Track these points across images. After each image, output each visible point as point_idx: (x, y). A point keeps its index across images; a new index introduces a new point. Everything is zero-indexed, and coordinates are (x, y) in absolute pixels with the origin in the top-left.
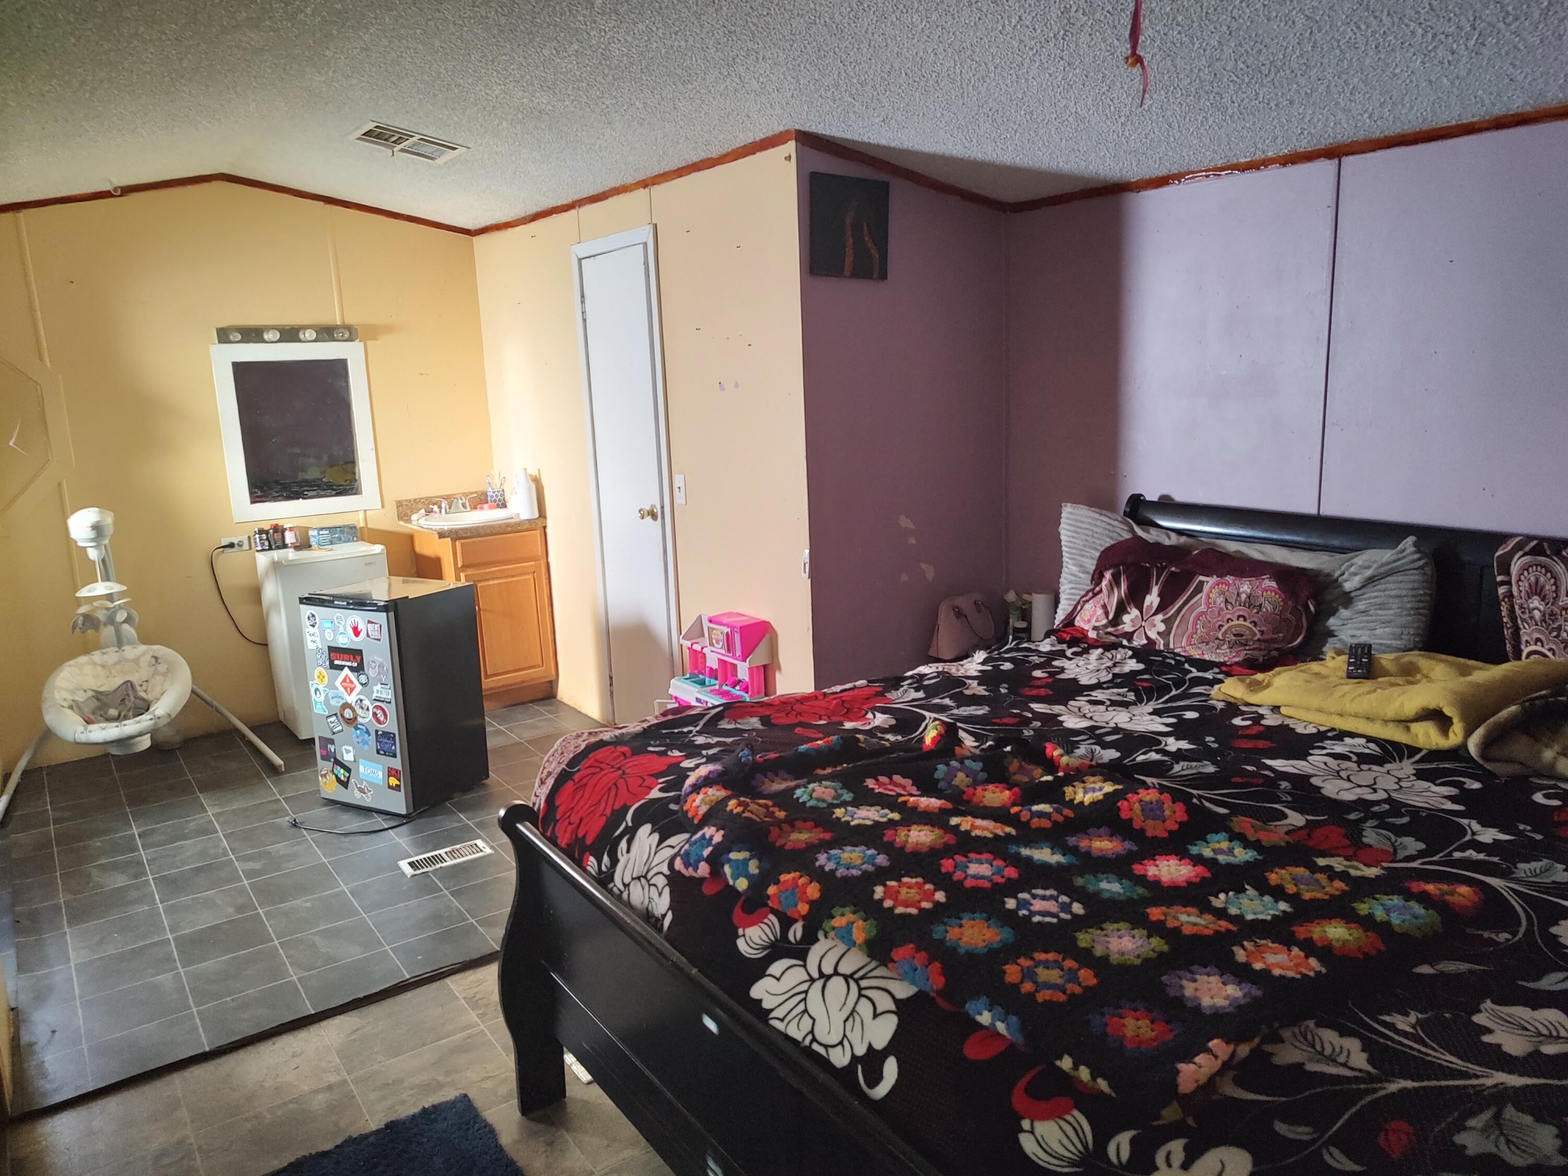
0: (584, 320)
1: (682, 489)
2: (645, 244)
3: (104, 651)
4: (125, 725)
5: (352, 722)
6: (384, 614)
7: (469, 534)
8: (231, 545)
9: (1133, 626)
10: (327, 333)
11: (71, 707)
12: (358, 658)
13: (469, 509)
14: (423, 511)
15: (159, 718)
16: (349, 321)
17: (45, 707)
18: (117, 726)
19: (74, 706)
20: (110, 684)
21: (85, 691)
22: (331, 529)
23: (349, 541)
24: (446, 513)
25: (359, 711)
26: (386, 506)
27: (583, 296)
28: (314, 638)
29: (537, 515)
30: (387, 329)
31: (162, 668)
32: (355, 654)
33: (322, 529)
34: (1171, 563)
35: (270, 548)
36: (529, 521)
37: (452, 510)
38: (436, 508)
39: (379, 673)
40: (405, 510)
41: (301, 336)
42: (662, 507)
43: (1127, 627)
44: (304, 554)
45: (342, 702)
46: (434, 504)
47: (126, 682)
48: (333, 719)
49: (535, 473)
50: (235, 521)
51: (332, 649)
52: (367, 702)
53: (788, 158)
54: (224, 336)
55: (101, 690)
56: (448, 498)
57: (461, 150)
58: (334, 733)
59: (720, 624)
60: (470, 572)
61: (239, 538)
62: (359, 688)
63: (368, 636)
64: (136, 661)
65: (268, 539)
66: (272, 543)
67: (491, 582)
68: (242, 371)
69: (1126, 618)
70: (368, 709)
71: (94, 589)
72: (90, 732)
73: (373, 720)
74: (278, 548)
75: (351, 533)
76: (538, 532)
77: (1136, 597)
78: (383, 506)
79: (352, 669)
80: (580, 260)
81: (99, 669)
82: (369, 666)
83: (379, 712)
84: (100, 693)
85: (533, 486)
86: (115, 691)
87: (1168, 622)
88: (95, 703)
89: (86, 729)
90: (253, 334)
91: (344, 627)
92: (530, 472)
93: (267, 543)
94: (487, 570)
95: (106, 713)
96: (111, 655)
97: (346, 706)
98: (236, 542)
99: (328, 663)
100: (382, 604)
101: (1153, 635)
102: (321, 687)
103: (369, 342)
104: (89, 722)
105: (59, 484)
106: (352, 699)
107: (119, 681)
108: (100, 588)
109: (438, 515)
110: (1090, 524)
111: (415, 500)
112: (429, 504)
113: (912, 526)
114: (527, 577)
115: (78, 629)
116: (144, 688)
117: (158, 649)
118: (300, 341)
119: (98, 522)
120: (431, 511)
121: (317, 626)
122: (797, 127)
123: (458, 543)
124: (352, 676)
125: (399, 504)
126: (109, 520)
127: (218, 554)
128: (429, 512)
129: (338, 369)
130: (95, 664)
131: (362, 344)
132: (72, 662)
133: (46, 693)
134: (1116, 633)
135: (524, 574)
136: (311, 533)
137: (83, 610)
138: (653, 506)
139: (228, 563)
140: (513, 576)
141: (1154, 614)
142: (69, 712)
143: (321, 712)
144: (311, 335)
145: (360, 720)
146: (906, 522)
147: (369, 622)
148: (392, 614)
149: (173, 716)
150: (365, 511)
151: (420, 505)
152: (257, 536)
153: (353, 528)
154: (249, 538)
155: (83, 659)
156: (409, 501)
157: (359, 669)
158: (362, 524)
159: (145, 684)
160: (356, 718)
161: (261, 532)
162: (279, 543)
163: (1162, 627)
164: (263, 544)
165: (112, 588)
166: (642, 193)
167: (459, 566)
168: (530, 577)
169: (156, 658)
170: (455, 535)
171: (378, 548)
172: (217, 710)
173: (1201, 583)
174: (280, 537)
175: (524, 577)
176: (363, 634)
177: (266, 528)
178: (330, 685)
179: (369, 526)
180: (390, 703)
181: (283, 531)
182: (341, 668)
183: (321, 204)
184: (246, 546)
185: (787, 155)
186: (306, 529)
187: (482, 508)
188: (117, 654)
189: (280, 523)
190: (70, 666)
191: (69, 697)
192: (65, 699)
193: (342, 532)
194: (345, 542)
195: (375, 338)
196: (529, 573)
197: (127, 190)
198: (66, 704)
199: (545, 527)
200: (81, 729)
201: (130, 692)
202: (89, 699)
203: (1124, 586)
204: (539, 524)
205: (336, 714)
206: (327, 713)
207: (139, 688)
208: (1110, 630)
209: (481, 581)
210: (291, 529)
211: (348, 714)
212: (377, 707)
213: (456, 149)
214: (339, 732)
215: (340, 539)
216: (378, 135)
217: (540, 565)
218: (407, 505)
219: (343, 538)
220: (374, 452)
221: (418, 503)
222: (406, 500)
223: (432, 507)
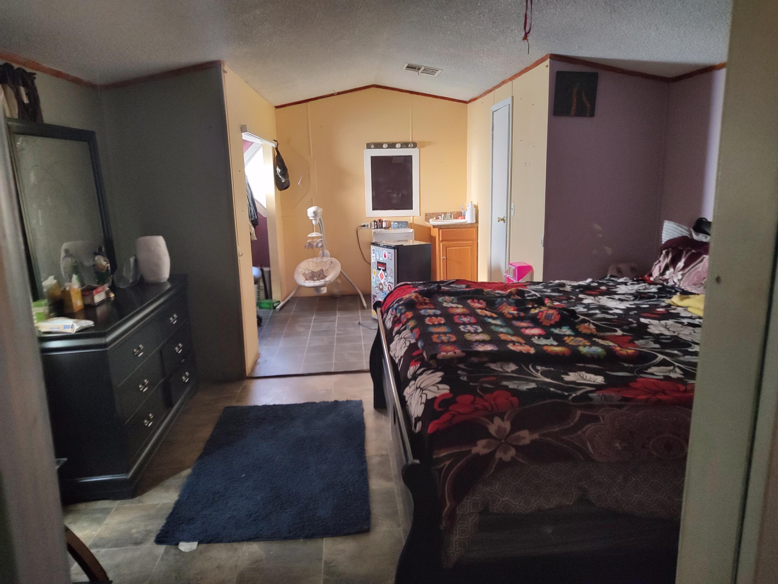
0: (493, 138)
1: (513, 210)
2: (510, 104)
3: (318, 258)
4: (316, 282)
5: (381, 290)
6: (393, 250)
7: (445, 227)
8: (364, 226)
9: (669, 276)
10: (405, 145)
11: (303, 274)
12: (385, 266)
13: (453, 218)
14: (435, 218)
15: (326, 281)
16: (415, 140)
17: (295, 273)
18: (313, 282)
19: (304, 275)
20: (316, 269)
21: (309, 270)
22: (399, 222)
23: (405, 228)
24: (443, 219)
25: (384, 286)
27: (493, 128)
28: (374, 258)
29: (474, 221)
30: (429, 143)
31: (332, 266)
32: (384, 264)
33: (395, 222)
34: (693, 248)
35: (377, 228)
36: (471, 224)
37: (446, 218)
38: (440, 217)
39: (390, 272)
40: (428, 217)
41: (396, 146)
42: (507, 217)
43: (666, 277)
44: (387, 231)
45: (380, 282)
47: (321, 269)
48: (377, 288)
49: (476, 204)
50: (367, 216)
51: (378, 263)
52: (386, 283)
53: (547, 66)
54: (369, 146)
55: (314, 271)
56: (445, 214)
57: (440, 71)
58: (377, 293)
59: (513, 266)
60: (444, 243)
61: (367, 223)
62: (384, 277)
63: (388, 258)
64: (326, 262)
65: (377, 224)
66: (378, 226)
67: (453, 248)
68: (374, 159)
69: (668, 273)
70: (386, 286)
71: (312, 234)
72: (306, 283)
73: (388, 290)
74: (380, 228)
75: (406, 224)
76: (474, 229)
77: (674, 263)
78: (420, 215)
79: (383, 270)
80: (493, 112)
81: (315, 264)
82: (388, 269)
83: (389, 287)
84: (313, 272)
85: (474, 209)
86: (318, 271)
87: (683, 275)
88: (311, 275)
89: (304, 282)
90: (379, 146)
91: (382, 254)
92: (473, 203)
93: (376, 226)
94: (452, 243)
95: (313, 279)
96: (319, 260)
97: (381, 284)
98: (366, 225)
99: (377, 268)
100: (393, 246)
101: (676, 280)
102: (374, 277)
103: (421, 149)
104: (307, 280)
105: (312, 199)
106: (382, 281)
107: (319, 269)
108: (314, 234)
109: (440, 220)
110: (673, 230)
111: (433, 213)
112: (438, 215)
113: (600, 229)
114: (468, 247)
115: (306, 247)
116: (326, 272)
117: (334, 260)
118: (395, 148)
119: (315, 211)
120: (438, 218)
121: (375, 253)
122: (550, 53)
123: (441, 231)
124: (383, 273)
125: (426, 215)
126: (320, 210)
127: (360, 229)
128: (437, 218)
129: (408, 159)
130: (313, 262)
131: (418, 149)
132: (307, 260)
133: (297, 269)
134: (663, 279)
135: (467, 246)
136: (392, 223)
137: (309, 241)
138: (504, 217)
139: (362, 231)
140: (462, 246)
141: (680, 271)
142: (302, 276)
143: (374, 286)
144: (399, 146)
145: (384, 289)
146: (597, 227)
147: (389, 253)
148: (396, 250)
149: (331, 282)
150: (413, 216)
151: (434, 216)
152: (373, 223)
153: (407, 222)
154: (371, 224)
155: (310, 260)
156: (430, 214)
157: (385, 270)
158: (411, 222)
159: (327, 271)
160: (383, 289)
161: (375, 221)
162: (380, 226)
163: (680, 277)
164: (374, 226)
165: (318, 235)
166: (510, 83)
167: (440, 240)
168: (469, 247)
169: (332, 262)
170: (440, 227)
171: (412, 230)
172: (353, 286)
173: (704, 258)
174: (381, 224)
175: (466, 247)
176: (387, 257)
177: (376, 221)
178: (377, 276)
179: (415, 222)
180: (392, 284)
181: (382, 222)
182: (380, 269)
183: (408, 94)
184: (369, 227)
185: (547, 65)
186: (390, 222)
187: (459, 219)
188: (321, 259)
189: (382, 219)
190: (306, 261)
191: (303, 271)
192: (302, 272)
193: (402, 224)
194: (403, 228)
195: (423, 147)
196: (469, 246)
197: (339, 93)
198: (302, 273)
199: (478, 227)
200: (303, 281)
201: (322, 273)
202: (310, 273)
203: (670, 257)
204: (475, 226)
205: (378, 287)
206: (375, 286)
207: (324, 272)
208: (661, 277)
209: (449, 247)
210: (385, 221)
211: (381, 287)
212: (389, 285)
213: (438, 71)
214: (378, 293)
215: (401, 226)
216: (410, 67)
217: (474, 243)
218: (429, 215)
219: (403, 227)
220: (419, 193)
221: (433, 215)
222: (429, 213)
223: (439, 216)
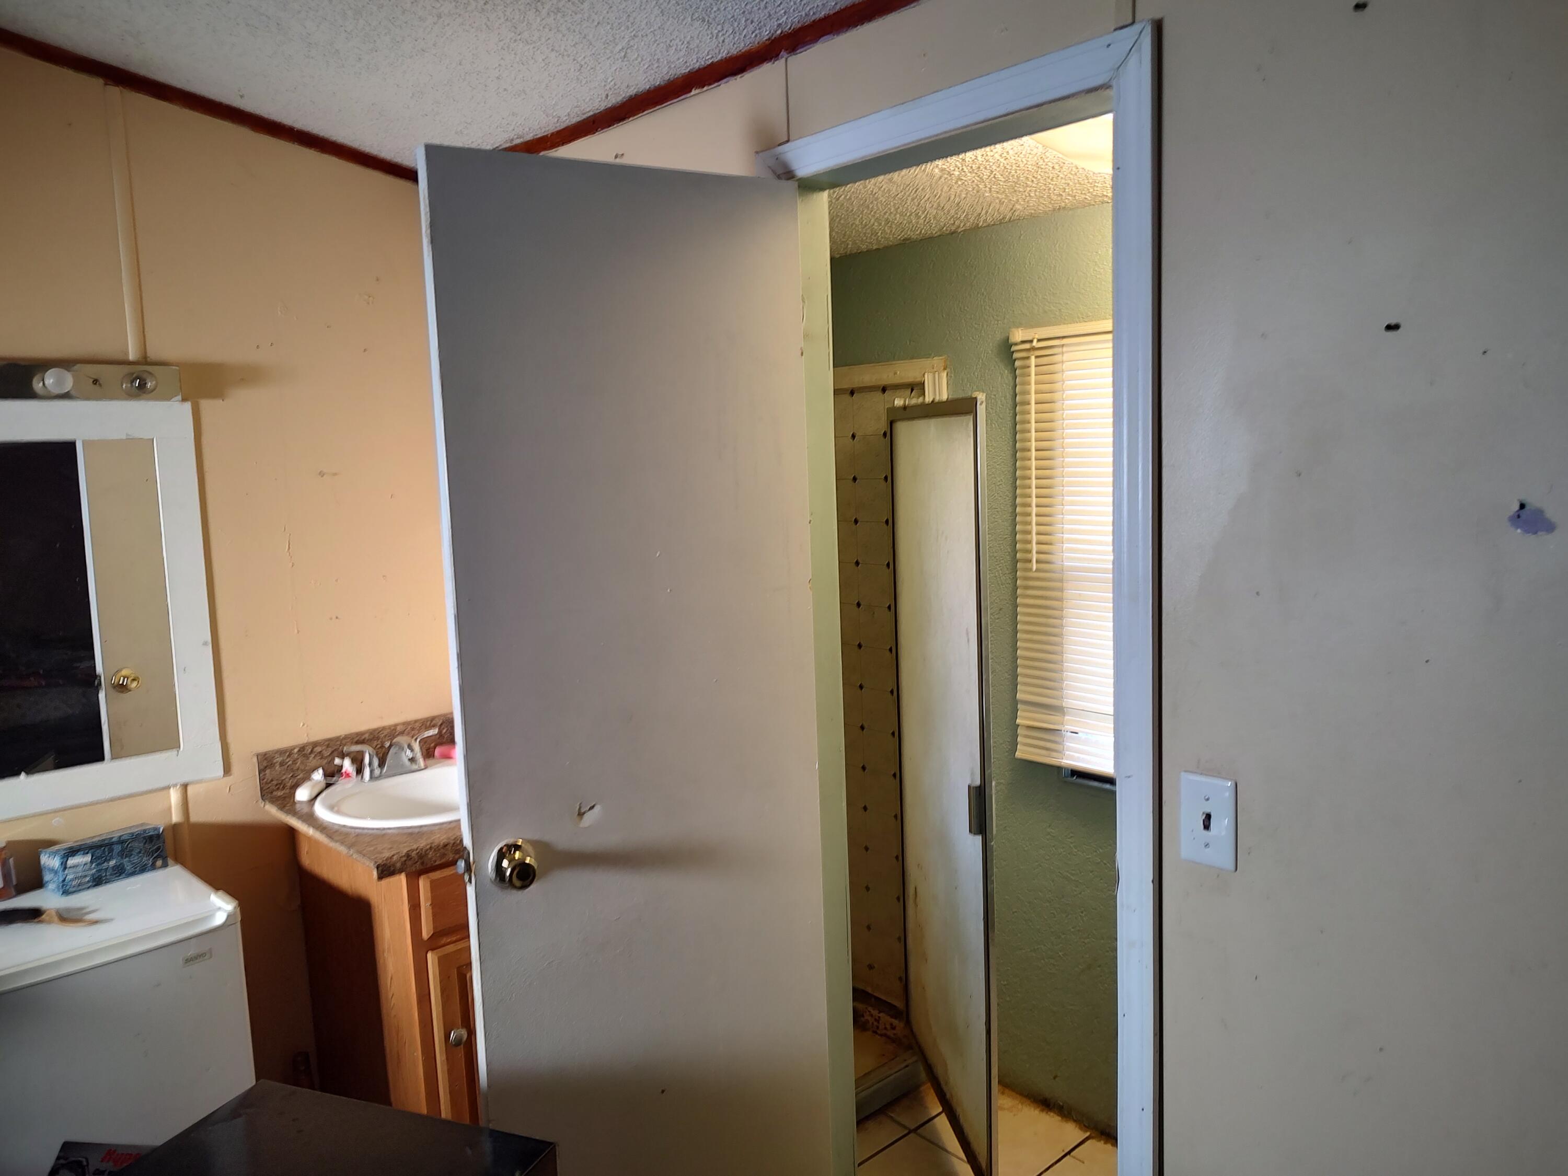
7: (448, 856)
13: (421, 762)
14: (319, 776)
16: (159, 351)
22: (96, 846)
23: (143, 869)
24: (373, 777)
26: (235, 768)
30: (248, 375)
33: (75, 851)
37: (386, 769)
38: (348, 765)
40: (279, 776)
41: (37, 386)
46: (343, 756)
60: (451, 946)
75: (150, 851)
78: (227, 770)
103: (205, 404)
109: (353, 783)
111: (302, 749)
112: (334, 756)
118: (30, 394)
120: (339, 774)
123: (423, 881)
125: (266, 761)
128: (334, 776)
129: (128, 460)
131: (188, 406)
136: (46, 860)
144: (59, 383)
150: (185, 786)
151: (312, 761)
156: (287, 752)
158: (176, 817)
167: (426, 934)
170: (418, 865)
179: (195, 818)
183: (98, 82)
187: (447, 756)
193: (126, 853)
194: (133, 872)
195: (217, 393)
215: (120, 868)
218: (282, 764)
219: (128, 867)
220: (209, 649)
221: (306, 756)
222: (281, 752)
223: (337, 761)
